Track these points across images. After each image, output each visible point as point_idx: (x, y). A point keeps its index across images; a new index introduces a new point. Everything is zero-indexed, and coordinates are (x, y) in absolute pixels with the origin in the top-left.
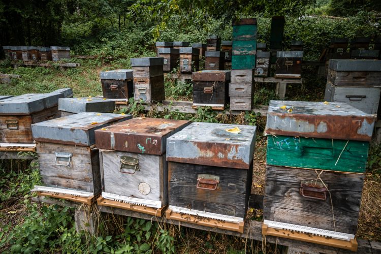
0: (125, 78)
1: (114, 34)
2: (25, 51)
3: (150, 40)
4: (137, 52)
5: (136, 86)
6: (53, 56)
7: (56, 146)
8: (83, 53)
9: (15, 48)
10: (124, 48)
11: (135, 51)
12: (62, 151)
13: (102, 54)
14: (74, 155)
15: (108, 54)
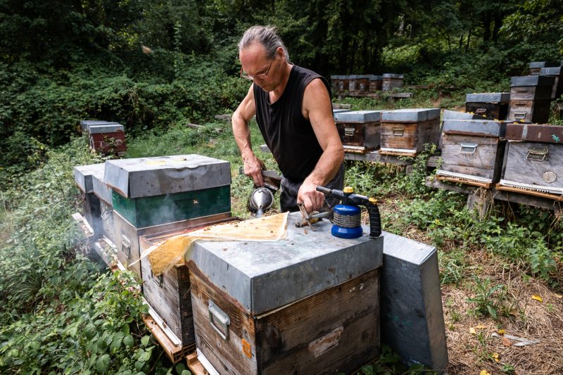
0: (499, 100)
1: (459, 57)
2: (353, 80)
3: (515, 62)
4: (491, 80)
5: (512, 110)
6: (384, 85)
7: (463, 138)
8: (412, 83)
9: (344, 77)
10: (472, 74)
11: (487, 79)
12: (468, 142)
13: (440, 83)
14: (480, 145)
15: (449, 83)
